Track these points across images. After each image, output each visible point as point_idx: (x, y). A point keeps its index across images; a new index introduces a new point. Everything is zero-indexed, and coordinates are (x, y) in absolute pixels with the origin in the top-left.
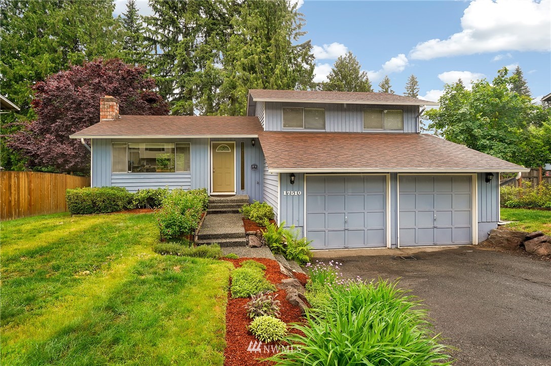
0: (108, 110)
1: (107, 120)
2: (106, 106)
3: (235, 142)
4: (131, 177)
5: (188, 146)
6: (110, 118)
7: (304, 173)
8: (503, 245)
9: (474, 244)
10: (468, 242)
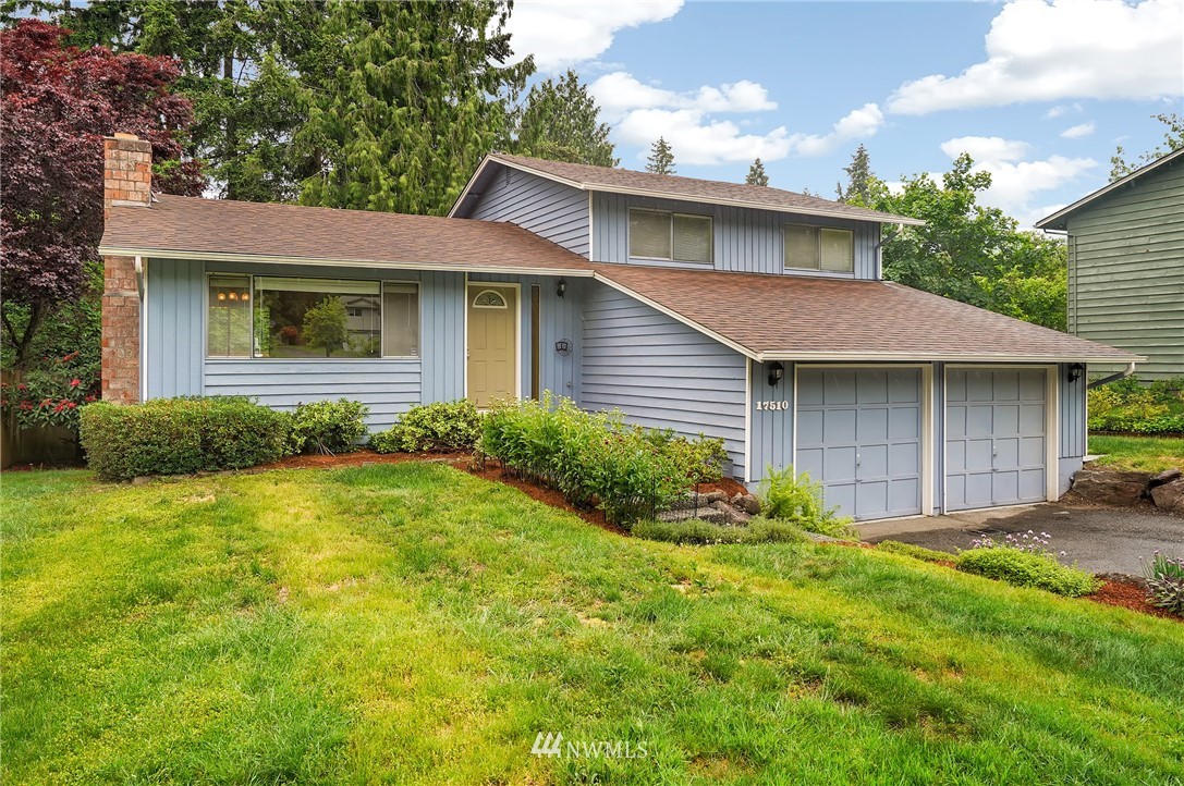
0: (131, 177)
1: (128, 203)
2: (123, 165)
3: (518, 286)
4: (262, 369)
5: (413, 291)
6: (136, 201)
7: (793, 362)
8: (1106, 498)
9: (1050, 499)
10: (1041, 497)
